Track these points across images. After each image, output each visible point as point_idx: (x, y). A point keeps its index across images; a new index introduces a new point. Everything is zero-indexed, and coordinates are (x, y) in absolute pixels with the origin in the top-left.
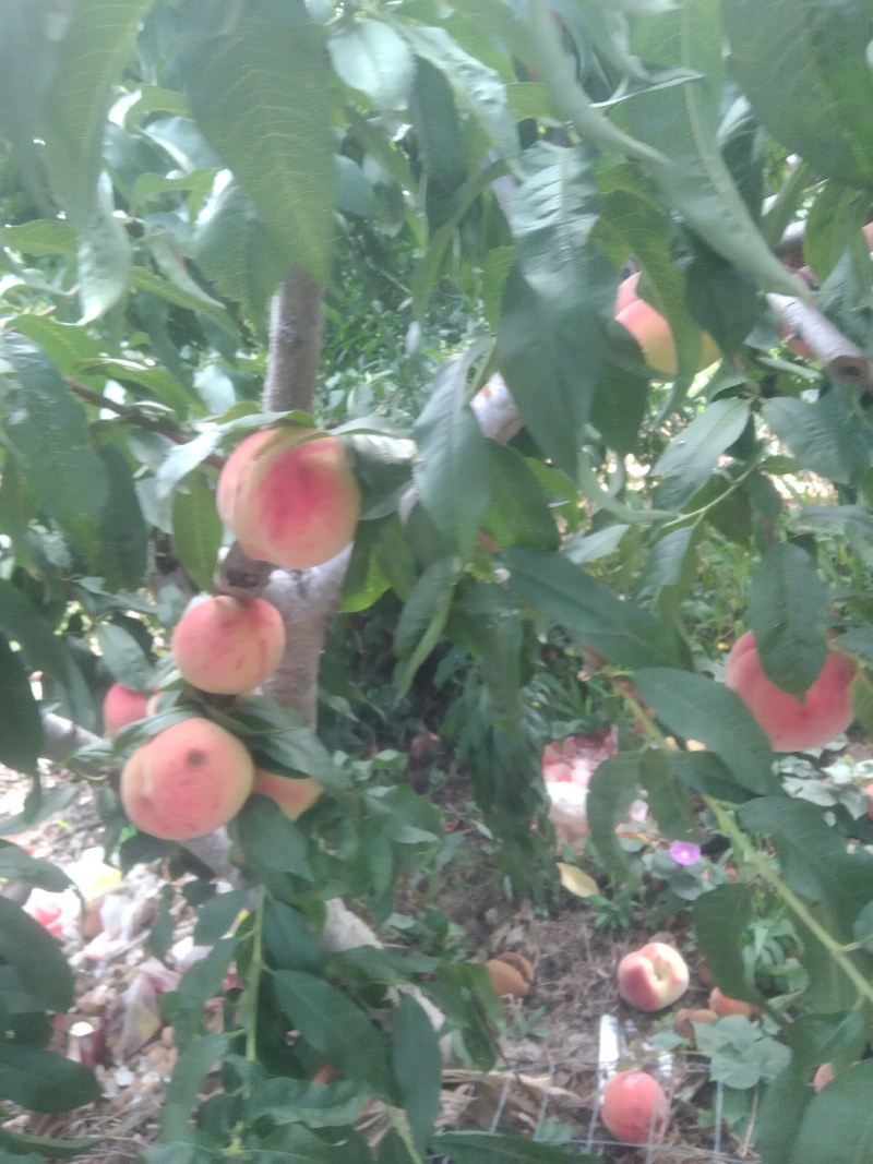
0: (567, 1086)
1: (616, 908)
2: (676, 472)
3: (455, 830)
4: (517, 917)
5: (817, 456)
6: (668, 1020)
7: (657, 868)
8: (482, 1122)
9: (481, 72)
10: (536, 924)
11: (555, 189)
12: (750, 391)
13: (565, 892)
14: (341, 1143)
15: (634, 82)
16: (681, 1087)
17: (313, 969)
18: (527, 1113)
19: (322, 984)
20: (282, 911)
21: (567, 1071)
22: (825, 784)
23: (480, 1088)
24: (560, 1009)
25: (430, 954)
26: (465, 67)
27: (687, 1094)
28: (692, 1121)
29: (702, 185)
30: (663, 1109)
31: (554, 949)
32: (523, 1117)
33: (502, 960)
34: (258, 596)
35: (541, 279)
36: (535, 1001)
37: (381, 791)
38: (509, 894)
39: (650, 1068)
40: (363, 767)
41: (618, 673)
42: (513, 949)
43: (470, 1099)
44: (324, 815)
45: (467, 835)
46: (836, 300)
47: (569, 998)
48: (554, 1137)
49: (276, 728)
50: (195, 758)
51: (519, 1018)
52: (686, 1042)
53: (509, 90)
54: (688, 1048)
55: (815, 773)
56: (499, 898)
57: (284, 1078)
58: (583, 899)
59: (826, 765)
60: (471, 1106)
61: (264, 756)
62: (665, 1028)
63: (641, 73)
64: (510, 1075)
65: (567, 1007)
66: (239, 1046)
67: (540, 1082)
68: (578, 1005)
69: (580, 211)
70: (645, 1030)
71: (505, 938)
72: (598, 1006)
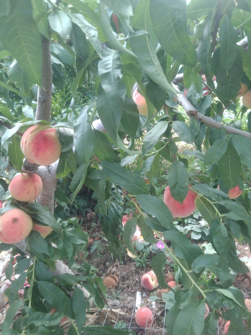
0: (127, 312)
1: (142, 261)
2: (149, 141)
3: (98, 240)
4: (115, 264)
5: (186, 137)
6: (155, 292)
7: (153, 250)
8: (101, 323)
9: (92, 28)
10: (119, 266)
11: (111, 62)
12: (169, 119)
13: (128, 257)
14: (54, 331)
15: (131, 33)
16: (158, 311)
17: (50, 281)
18: (114, 320)
19: (52, 285)
20: (41, 264)
21: (127, 308)
22: (199, 226)
23: (100, 313)
24: (126, 290)
25: (85, 275)
26: (86, 26)
27: (159, 313)
28: (160, 321)
29: (150, 63)
30: (152, 318)
31: (124, 273)
32: (113, 321)
33: (110, 276)
34: (35, 173)
35: (106, 87)
36: (119, 288)
37: (70, 229)
38: (113, 258)
39: (149, 306)
40: (66, 223)
41: (132, 196)
42: (113, 274)
43: (97, 316)
44: (53, 236)
45: (101, 241)
46: (190, 95)
47: (128, 287)
48: (121, 326)
49: (39, 211)
50: (15, 220)
51: (114, 293)
52: (160, 298)
53: (98, 33)
54: (160, 300)
55: (196, 223)
56: (110, 259)
57: (39, 312)
58: (133, 258)
59: (200, 221)
60: (98, 318)
61: (36, 220)
62: (154, 295)
63: (133, 31)
64: (109, 309)
65: (127, 289)
66: (27, 303)
67: (117, 311)
68: (130, 289)
69: (117, 68)
70: (148, 295)
71: (111, 270)
72: (136, 289)
